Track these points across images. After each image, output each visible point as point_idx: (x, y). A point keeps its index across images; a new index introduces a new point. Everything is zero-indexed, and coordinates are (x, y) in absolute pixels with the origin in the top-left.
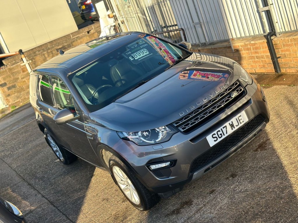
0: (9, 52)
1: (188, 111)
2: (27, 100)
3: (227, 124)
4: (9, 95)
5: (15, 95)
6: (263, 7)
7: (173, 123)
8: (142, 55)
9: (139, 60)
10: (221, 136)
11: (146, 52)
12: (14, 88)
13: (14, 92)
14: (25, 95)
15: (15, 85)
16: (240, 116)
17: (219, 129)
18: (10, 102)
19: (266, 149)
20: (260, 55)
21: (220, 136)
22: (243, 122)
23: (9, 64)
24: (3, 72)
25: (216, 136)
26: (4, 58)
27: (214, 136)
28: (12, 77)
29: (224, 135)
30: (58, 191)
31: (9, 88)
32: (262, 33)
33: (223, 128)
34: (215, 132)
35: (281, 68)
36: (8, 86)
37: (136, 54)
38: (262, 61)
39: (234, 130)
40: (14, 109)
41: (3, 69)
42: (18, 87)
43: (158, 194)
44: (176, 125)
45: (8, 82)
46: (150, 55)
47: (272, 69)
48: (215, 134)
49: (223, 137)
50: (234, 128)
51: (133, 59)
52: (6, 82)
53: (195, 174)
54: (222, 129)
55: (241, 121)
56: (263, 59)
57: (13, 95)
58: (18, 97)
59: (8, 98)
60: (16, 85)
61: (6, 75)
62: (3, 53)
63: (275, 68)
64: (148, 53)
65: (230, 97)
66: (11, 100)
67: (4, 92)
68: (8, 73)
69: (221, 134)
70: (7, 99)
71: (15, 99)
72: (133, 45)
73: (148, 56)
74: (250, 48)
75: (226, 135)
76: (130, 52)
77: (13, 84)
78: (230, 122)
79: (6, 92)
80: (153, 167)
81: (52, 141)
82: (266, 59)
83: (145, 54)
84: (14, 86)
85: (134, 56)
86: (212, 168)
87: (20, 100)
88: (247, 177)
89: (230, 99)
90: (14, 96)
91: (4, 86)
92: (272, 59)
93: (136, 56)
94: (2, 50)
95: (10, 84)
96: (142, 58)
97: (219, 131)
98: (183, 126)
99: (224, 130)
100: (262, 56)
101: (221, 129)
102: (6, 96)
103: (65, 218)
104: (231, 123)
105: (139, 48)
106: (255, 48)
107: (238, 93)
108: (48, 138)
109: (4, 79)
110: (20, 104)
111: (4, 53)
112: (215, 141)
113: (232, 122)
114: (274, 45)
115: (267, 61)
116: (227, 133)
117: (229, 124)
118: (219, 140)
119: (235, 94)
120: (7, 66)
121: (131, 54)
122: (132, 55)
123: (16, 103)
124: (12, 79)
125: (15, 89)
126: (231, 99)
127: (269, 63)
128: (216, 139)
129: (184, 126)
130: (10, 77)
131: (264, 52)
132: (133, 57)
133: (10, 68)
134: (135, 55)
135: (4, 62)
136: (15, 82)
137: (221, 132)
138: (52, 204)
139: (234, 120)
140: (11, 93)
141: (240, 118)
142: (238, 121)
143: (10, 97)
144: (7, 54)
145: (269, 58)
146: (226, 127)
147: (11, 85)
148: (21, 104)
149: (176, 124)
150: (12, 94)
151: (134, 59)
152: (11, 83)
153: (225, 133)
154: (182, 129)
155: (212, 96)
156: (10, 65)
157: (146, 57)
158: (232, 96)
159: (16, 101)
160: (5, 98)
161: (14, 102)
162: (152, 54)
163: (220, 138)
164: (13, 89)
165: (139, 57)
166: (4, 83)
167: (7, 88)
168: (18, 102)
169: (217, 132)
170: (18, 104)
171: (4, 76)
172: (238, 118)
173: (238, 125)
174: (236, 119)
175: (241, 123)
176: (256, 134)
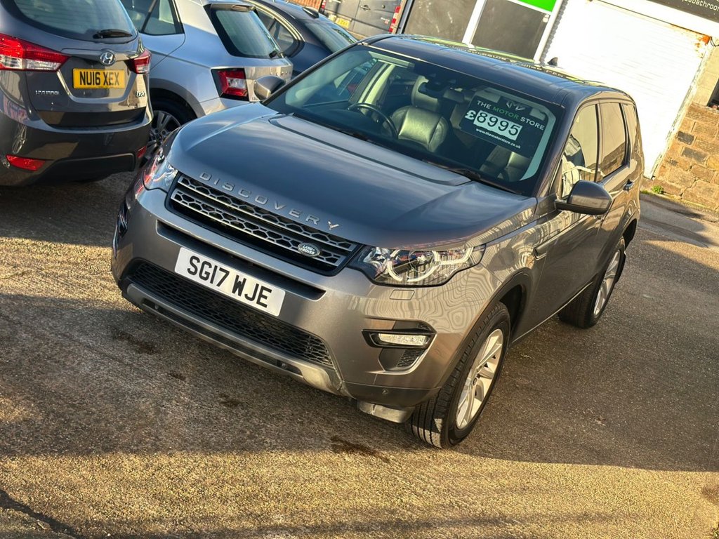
2: (693, 201)
3: (234, 272)
4: (674, 163)
5: (685, 172)
7: (184, 175)
8: (495, 129)
9: (477, 130)
12: (695, 159)
13: (688, 166)
14: (701, 190)
15: (704, 156)
16: (270, 291)
17: (214, 263)
18: (662, 175)
21: (205, 276)
22: (265, 306)
24: (710, 117)
25: (199, 266)
27: (195, 261)
28: (714, 139)
29: (212, 282)
31: (687, 152)
33: (221, 269)
34: (203, 258)
36: (690, 147)
37: (488, 118)
39: (235, 296)
40: (656, 193)
42: (704, 166)
44: (180, 182)
45: (697, 140)
46: (514, 145)
48: (199, 261)
49: (207, 284)
50: (240, 294)
51: (472, 118)
52: (695, 138)
54: (218, 269)
55: (262, 300)
57: (680, 170)
58: (684, 181)
59: (668, 166)
60: (706, 158)
61: (707, 125)
64: (514, 138)
66: (667, 174)
67: (672, 150)
69: (207, 274)
70: (665, 167)
71: (675, 179)
72: (516, 103)
73: (506, 142)
75: (214, 287)
76: (488, 106)
77: (703, 152)
78: (242, 276)
79: (676, 152)
83: (506, 133)
84: (699, 157)
85: (479, 115)
86: (158, 311)
87: (682, 190)
89: (291, 246)
90: (682, 173)
91: (684, 141)
93: (481, 119)
95: (698, 146)
96: (488, 134)
97: (210, 265)
98: (183, 193)
99: (220, 275)
101: (216, 267)
102: (669, 160)
104: (241, 280)
105: (516, 116)
107: (318, 257)
109: (698, 130)
110: (675, 195)
112: (189, 271)
113: (245, 280)
116: (219, 285)
117: (238, 277)
118: (196, 278)
121: (485, 109)
123: (671, 187)
124: (710, 142)
125: (696, 162)
128: (193, 270)
129: (183, 195)
130: (712, 135)
132: (475, 115)
134: (485, 116)
136: (709, 151)
137: (211, 271)
139: (251, 282)
140: (683, 163)
141: (265, 293)
142: (260, 294)
143: (673, 167)
146: (227, 273)
147: (698, 149)
148: (676, 198)
149: (183, 182)
150: (680, 166)
151: (474, 120)
152: (700, 147)
153: (217, 280)
154: (177, 195)
155: (276, 208)
157: (499, 139)
158: (300, 247)
159: (673, 184)
160: (664, 162)
161: (669, 183)
162: (519, 147)
163: (201, 276)
164: (693, 160)
165: (485, 125)
166: (691, 136)
167: (686, 148)
168: (675, 188)
169: (205, 263)
170: (671, 191)
171: (703, 123)
172: (263, 288)
173: (252, 299)
174: (257, 285)
175: (259, 302)
176: (283, 365)
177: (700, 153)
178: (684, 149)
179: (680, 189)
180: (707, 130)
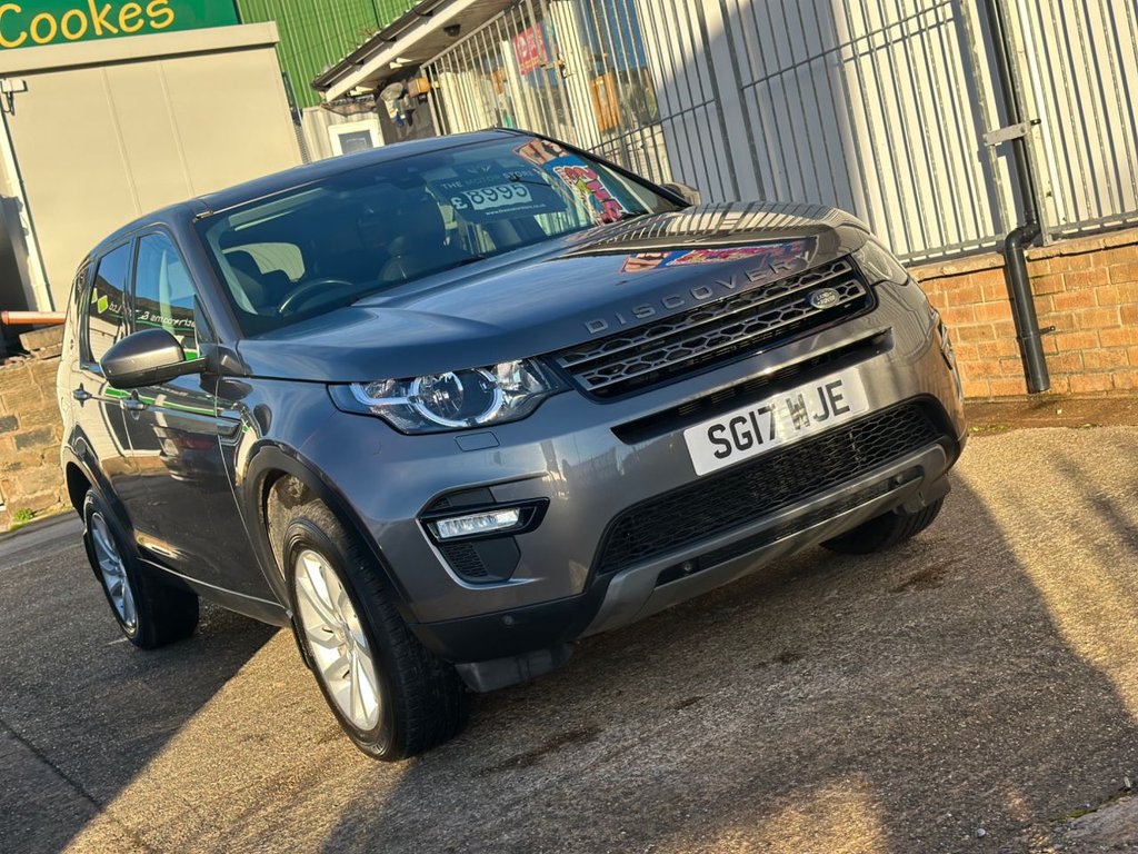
0: (53, 310)
1: (623, 322)
3: (778, 401)
4: (16, 466)
5: (41, 468)
6: (1002, 126)
7: (556, 353)
8: (502, 201)
9: (488, 214)
10: (745, 441)
11: (523, 193)
12: (40, 442)
13: (39, 459)
15: (49, 431)
16: (839, 383)
17: (744, 412)
18: (14, 493)
19: (940, 586)
20: (976, 324)
21: (743, 441)
22: (847, 409)
23: (43, 349)
24: (13, 377)
25: (728, 434)
26: (28, 327)
27: (717, 435)
28: (43, 402)
29: (760, 441)
30: (81, 721)
31: (22, 441)
32: (991, 232)
33: (762, 411)
34: (725, 419)
35: (1051, 377)
36: (17, 433)
37: (481, 193)
38: (981, 347)
39: (806, 431)
40: (26, 521)
41: (18, 364)
43: (458, 666)
44: (566, 365)
45: (24, 417)
46: (537, 207)
47: (1018, 380)
48: (721, 428)
49: (756, 450)
50: (807, 424)
51: (465, 206)
52: (17, 416)
53: (618, 580)
54: (756, 414)
55: (840, 405)
56: (987, 342)
57: (32, 470)
59: (11, 476)
60: (53, 432)
61: (20, 390)
62: (30, 307)
63: (1030, 375)
64: (528, 198)
65: (806, 304)
66: (19, 487)
68: (33, 381)
69: (747, 435)
71: (36, 486)
73: (527, 208)
74: (942, 296)
75: (768, 445)
76: (459, 184)
77: (43, 427)
78: (792, 395)
79: (7, 450)
80: (448, 529)
81: (107, 542)
82: (997, 341)
83: (516, 199)
84: (43, 436)
85: (469, 197)
86: (691, 572)
88: (844, 660)
89: (804, 310)
90: (37, 472)
91: (5, 429)
92: (1019, 338)
93: (478, 199)
94: (28, 300)
95: (29, 423)
96: (501, 211)
97: (743, 420)
98: (596, 371)
99: (762, 420)
100: (982, 327)
101: (752, 414)
102: (5, 468)
103: (70, 793)
104: (795, 402)
105: (497, 177)
106: (960, 295)
107: (841, 299)
108: (95, 531)
109: (12, 403)
110: (51, 508)
111: (36, 310)
112: (719, 455)
113: (801, 398)
114: (1031, 281)
115: (999, 347)
116: (772, 437)
117: (789, 402)
118: (737, 456)
119: (827, 300)
120: (33, 357)
121: (463, 189)
122: (465, 193)
123: (37, 499)
124: (41, 409)
125: (44, 446)
126: (807, 312)
127: (1009, 358)
128: (722, 449)
129: (600, 373)
130: (36, 398)
131: (991, 311)
132: (465, 200)
133: (43, 364)
134: (477, 194)
135: (24, 339)
136: (48, 422)
137: (749, 427)
138: (40, 756)
139: (808, 391)
140: (28, 459)
141: (835, 391)
142: (829, 401)
143: (19, 472)
144: (43, 313)
145: (1007, 334)
146: (772, 409)
147: (33, 428)
148: (57, 508)
149: (569, 361)
150: (28, 465)
151: (470, 206)
152: (34, 424)
153: (765, 435)
154: (589, 380)
155: (731, 287)
156: (44, 353)
157: (518, 209)
158: (813, 304)
159: (39, 494)
161: (30, 497)
162: (543, 206)
163: (741, 448)
164: (38, 445)
165: (487, 204)
166: (9, 418)
167: (16, 437)
168: (43, 496)
169: (733, 422)
170: (43, 504)
171: (12, 390)
172: (829, 387)
173: (826, 416)
174: (820, 390)
175: (837, 413)
176: (899, 479)
177: (40, 430)
178: (14, 440)
179: (52, 494)
180: (25, 396)
